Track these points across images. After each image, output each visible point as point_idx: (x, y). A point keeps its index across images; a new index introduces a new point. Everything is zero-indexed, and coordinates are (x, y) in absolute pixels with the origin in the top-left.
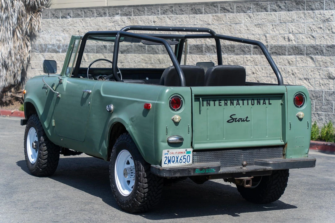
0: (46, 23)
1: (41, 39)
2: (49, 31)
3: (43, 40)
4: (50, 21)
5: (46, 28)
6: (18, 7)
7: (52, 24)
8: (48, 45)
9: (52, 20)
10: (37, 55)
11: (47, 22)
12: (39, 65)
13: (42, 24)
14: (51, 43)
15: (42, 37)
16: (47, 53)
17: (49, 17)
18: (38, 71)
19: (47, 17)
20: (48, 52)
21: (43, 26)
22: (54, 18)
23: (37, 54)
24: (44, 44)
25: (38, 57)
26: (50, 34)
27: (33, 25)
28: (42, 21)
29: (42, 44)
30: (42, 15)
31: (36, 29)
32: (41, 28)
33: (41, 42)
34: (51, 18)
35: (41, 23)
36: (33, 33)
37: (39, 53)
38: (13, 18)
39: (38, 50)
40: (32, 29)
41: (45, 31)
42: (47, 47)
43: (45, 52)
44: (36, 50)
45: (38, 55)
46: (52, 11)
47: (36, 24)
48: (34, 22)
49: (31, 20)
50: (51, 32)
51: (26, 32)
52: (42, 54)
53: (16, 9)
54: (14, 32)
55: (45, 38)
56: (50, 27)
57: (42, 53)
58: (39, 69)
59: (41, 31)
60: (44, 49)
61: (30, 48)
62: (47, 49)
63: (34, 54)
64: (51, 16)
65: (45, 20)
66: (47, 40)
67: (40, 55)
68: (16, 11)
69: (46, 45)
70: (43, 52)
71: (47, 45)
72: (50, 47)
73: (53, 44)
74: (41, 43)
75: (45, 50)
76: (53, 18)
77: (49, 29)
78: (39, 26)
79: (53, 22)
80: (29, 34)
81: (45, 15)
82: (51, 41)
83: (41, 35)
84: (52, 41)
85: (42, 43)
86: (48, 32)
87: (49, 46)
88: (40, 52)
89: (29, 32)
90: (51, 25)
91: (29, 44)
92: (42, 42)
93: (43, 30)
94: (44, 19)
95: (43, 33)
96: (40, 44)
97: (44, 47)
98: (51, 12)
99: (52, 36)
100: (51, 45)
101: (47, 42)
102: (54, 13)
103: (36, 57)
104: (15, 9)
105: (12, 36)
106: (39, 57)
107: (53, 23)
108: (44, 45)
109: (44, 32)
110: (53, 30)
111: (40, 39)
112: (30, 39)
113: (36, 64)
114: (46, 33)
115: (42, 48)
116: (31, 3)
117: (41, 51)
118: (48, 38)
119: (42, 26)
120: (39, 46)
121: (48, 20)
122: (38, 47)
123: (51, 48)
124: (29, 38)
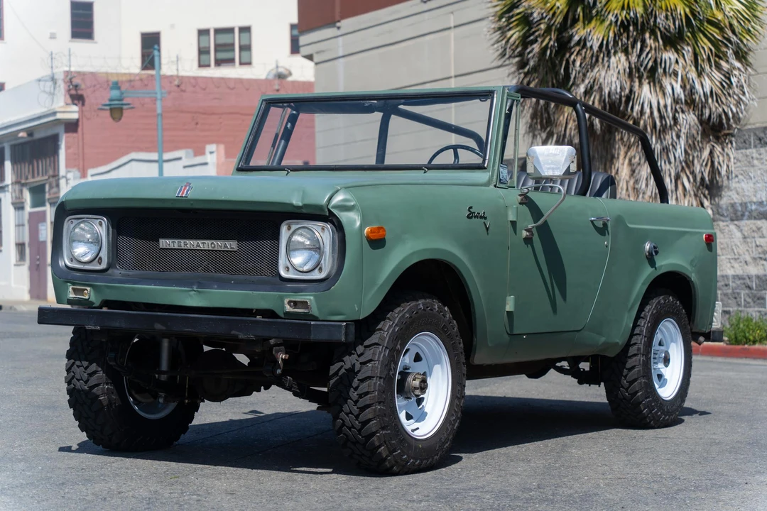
0: (744, 159)
1: (734, 192)
2: (750, 174)
3: (738, 194)
4: (753, 153)
5: (744, 168)
6: (687, 127)
7: (757, 159)
8: (749, 205)
9: (757, 151)
10: (724, 228)
11: (747, 156)
12: (728, 246)
13: (735, 161)
14: (755, 200)
15: (735, 188)
16: (746, 221)
17: (750, 145)
18: (728, 260)
19: (747, 146)
20: (750, 218)
21: (739, 164)
22: (761, 147)
23: (725, 224)
24: (740, 202)
25: (726, 231)
26: (754, 180)
27: (716, 164)
28: (735, 155)
29: (735, 203)
30: (736, 143)
31: (723, 172)
32: (733, 169)
33: (733, 199)
34: (755, 146)
35: (732, 160)
36: (715, 182)
37: (729, 222)
38: (676, 150)
39: (727, 216)
40: (714, 171)
41: (742, 174)
42: (746, 207)
43: (742, 219)
44: (723, 215)
45: (727, 226)
46: (757, 133)
47: (723, 161)
48: (718, 157)
49: (711, 153)
50: (754, 177)
51: (703, 179)
52: (736, 225)
53: (683, 130)
54: (678, 177)
55: (743, 189)
56: (753, 166)
57: (736, 222)
58: (729, 257)
59: (734, 175)
60: (739, 214)
61: (709, 212)
62: (747, 213)
63: (718, 225)
64: (754, 142)
65: (742, 153)
66: (747, 193)
67: (732, 227)
68: (682, 135)
69: (744, 205)
70: (737, 220)
71: (746, 203)
72: (754, 207)
73: (760, 200)
74: (732, 202)
75: (743, 215)
76: (759, 146)
77: (752, 169)
78: (728, 166)
79: (760, 154)
80: (708, 182)
81: (742, 141)
82: (755, 196)
83: (733, 184)
84: (758, 196)
85: (736, 201)
86: (748, 177)
87: (751, 205)
88: (732, 220)
89: (707, 179)
90: (756, 162)
91: (706, 203)
92: (736, 199)
93: (737, 173)
94: (739, 151)
95: (737, 180)
96: (731, 204)
97: (740, 208)
98: (755, 134)
99: (759, 185)
100: (755, 203)
101: (746, 198)
102: (762, 135)
103: (722, 231)
104: (680, 131)
105: (674, 188)
106: (730, 231)
107: (758, 156)
108: (741, 204)
109: (740, 177)
110: (759, 172)
111: (730, 193)
112: (709, 194)
113: (722, 246)
114: (745, 180)
115: (736, 211)
116: (712, 117)
117: (734, 218)
118: (748, 191)
119: (736, 165)
120: (729, 208)
121: (748, 151)
122: (727, 210)
123: (756, 210)
124: (707, 192)
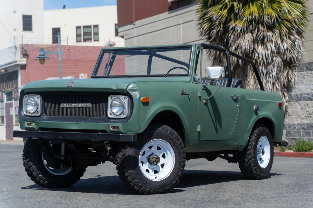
0: (301, 76)
1: (297, 90)
2: (304, 82)
3: (299, 90)
4: (305, 73)
5: (301, 80)
6: (277, 63)
7: (306, 76)
8: (303, 95)
9: (306, 73)
11: (302, 75)
12: (295, 112)
13: (298, 77)
14: (306, 92)
15: (298, 88)
16: (303, 102)
17: (303, 70)
18: (295, 118)
19: (302, 70)
20: (304, 100)
21: (299, 78)
22: (308, 71)
23: (293, 103)
24: (300, 93)
25: (294, 105)
26: (305, 85)
27: (290, 78)
28: (297, 74)
29: (298, 94)
30: (298, 69)
31: (293, 81)
32: (297, 80)
33: (297, 92)
34: (305, 71)
35: (296, 76)
36: (289, 85)
37: (295, 102)
38: (273, 72)
39: (295, 99)
40: (289, 81)
42: (302, 96)
43: (301, 101)
44: (293, 99)
45: (295, 103)
47: (293, 77)
48: (291, 75)
49: (287, 74)
50: (305, 83)
51: (284, 84)
52: (298, 103)
53: (276, 64)
54: (274, 84)
55: (301, 88)
56: (305, 79)
58: (296, 116)
60: (299, 98)
61: (287, 98)
62: (302, 98)
63: (291, 103)
64: (305, 69)
65: (300, 73)
66: (302, 90)
68: (275, 66)
69: (301, 95)
70: (299, 101)
71: (302, 94)
73: (308, 93)
75: (301, 99)
77: (304, 80)
78: (294, 79)
79: (307, 74)
80: (286, 86)
81: (300, 68)
82: (306, 91)
83: (297, 86)
84: (307, 91)
86: (303, 83)
88: (297, 101)
89: (286, 84)
91: (286, 94)
92: (298, 92)
93: (298, 82)
94: (299, 73)
95: (298, 84)
96: (296, 94)
97: (300, 96)
98: (305, 66)
99: (307, 86)
100: (306, 94)
101: (302, 92)
102: (308, 66)
103: (292, 106)
104: (274, 64)
105: (272, 88)
106: (296, 106)
107: (307, 75)
108: (300, 94)
109: (300, 83)
110: (307, 81)
111: (296, 90)
112: (287, 90)
113: (293, 112)
114: (302, 85)
116: (288, 59)
117: (297, 100)
118: (303, 89)
119: (298, 79)
120: (295, 96)
121: (303, 73)
122: (294, 97)
123: (306, 97)
